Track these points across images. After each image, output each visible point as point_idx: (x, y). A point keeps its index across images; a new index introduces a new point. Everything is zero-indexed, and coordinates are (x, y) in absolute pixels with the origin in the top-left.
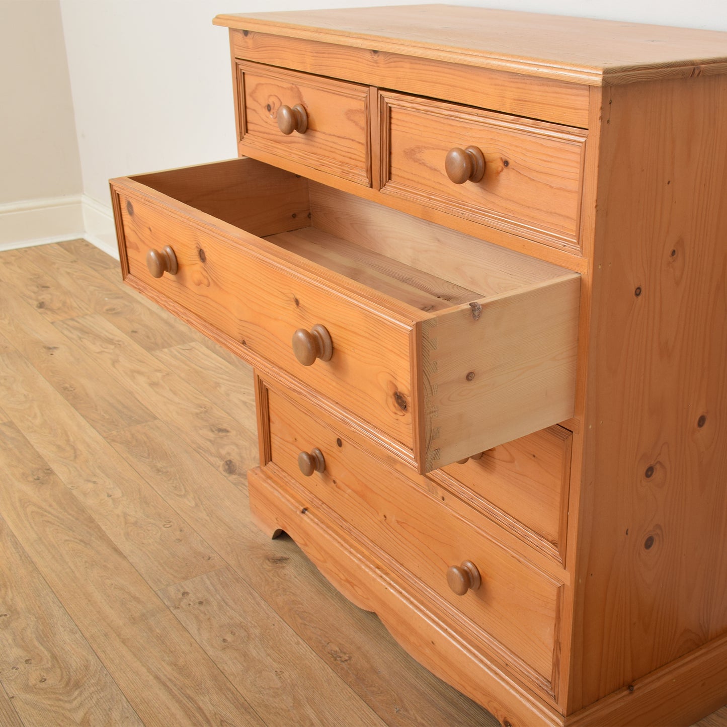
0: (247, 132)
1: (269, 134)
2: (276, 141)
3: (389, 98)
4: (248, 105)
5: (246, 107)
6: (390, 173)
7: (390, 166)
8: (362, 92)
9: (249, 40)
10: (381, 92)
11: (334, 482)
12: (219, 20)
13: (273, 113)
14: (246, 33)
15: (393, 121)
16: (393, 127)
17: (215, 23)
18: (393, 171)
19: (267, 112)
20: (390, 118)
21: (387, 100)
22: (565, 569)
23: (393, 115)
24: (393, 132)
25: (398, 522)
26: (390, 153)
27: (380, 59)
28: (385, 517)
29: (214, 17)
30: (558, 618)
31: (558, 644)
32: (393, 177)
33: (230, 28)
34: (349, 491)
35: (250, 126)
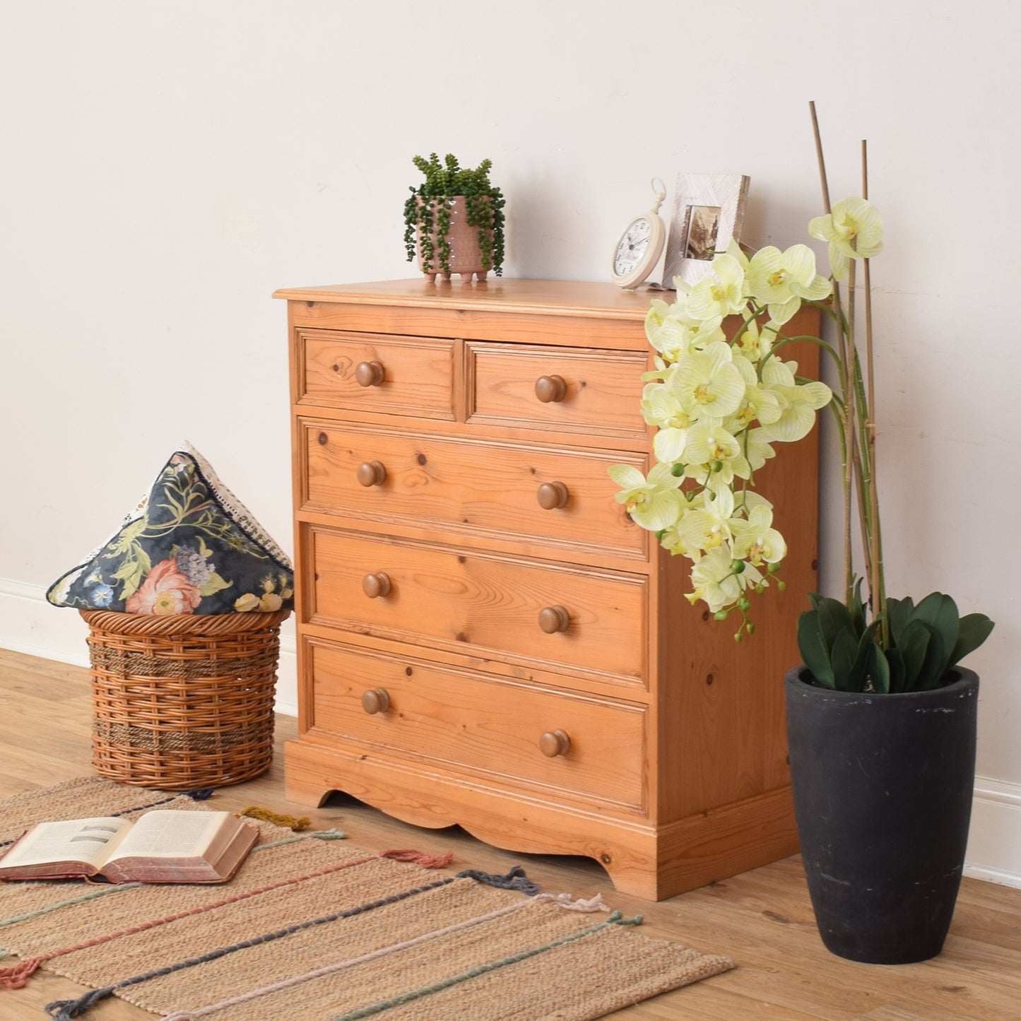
0: (306, 393)
1: (335, 391)
2: (343, 397)
3: (475, 347)
4: (308, 368)
5: (305, 370)
6: (475, 407)
7: (475, 401)
8: (447, 345)
9: (315, 311)
10: (467, 343)
11: (401, 715)
12: (278, 294)
13: (341, 372)
14: (311, 304)
15: (478, 364)
16: (478, 369)
17: (274, 297)
18: (478, 404)
19: (334, 373)
20: (476, 362)
21: (472, 348)
22: (648, 691)
23: (478, 360)
24: (478, 373)
25: (479, 725)
26: (475, 391)
27: (468, 315)
28: (464, 726)
29: (274, 291)
30: (645, 739)
31: (646, 763)
32: (478, 410)
33: (289, 301)
34: (420, 718)
35: (309, 387)
